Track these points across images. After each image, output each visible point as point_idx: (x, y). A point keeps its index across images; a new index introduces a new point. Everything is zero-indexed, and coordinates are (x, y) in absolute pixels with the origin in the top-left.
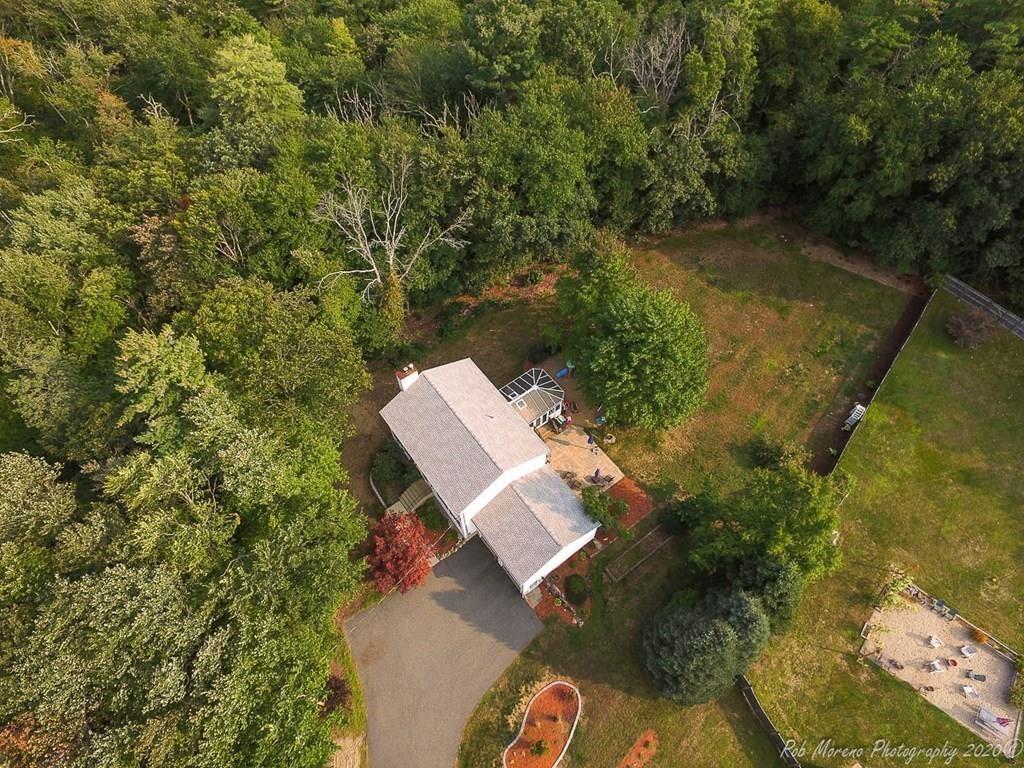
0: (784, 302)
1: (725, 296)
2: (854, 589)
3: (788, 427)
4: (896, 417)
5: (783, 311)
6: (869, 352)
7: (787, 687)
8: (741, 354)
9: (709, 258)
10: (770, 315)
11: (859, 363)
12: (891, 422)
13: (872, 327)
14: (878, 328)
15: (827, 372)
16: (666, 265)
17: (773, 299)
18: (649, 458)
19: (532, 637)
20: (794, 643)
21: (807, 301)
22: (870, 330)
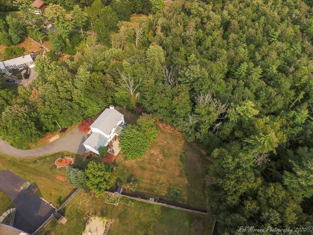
0: (184, 175)
1: (178, 161)
2: (105, 212)
3: (143, 186)
4: (158, 213)
5: (180, 176)
6: (178, 202)
7: (79, 202)
8: (161, 170)
9: (190, 154)
10: (177, 173)
11: (172, 200)
12: (156, 212)
13: (188, 200)
14: (188, 202)
15: (165, 192)
16: (181, 145)
17: (184, 172)
18: (122, 159)
19: (80, 154)
20: (89, 201)
21: (188, 181)
22: (186, 200)
